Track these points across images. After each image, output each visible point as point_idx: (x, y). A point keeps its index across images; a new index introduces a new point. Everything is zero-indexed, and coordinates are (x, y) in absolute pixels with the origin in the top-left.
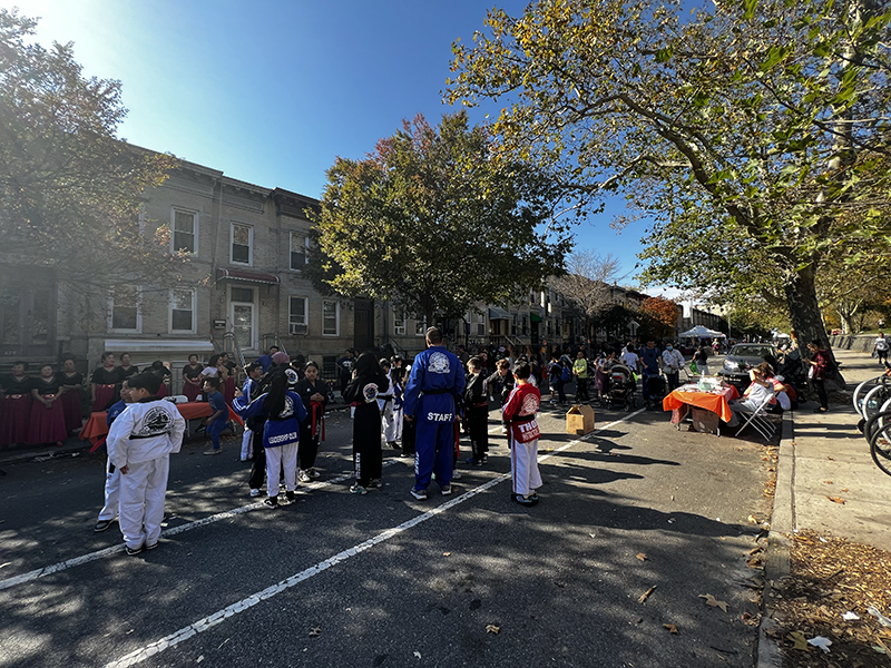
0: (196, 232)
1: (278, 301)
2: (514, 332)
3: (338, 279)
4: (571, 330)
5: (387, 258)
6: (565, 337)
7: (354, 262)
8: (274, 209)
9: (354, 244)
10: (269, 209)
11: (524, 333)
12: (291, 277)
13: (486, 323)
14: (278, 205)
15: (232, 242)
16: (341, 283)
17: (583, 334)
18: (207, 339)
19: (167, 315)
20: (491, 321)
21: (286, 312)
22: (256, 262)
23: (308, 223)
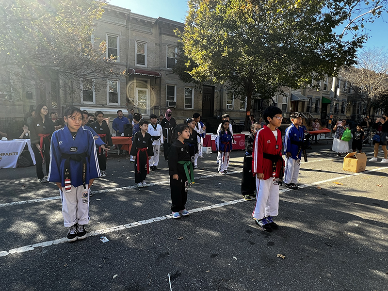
0: (118, 48)
1: (160, 87)
2: (308, 110)
3: (194, 71)
4: (354, 110)
5: (225, 54)
6: (348, 115)
7: (204, 59)
8: (158, 31)
9: (205, 47)
10: (155, 31)
11: (316, 111)
12: (167, 73)
13: (288, 104)
14: (160, 28)
15: (136, 53)
16: (196, 73)
17: (364, 114)
18: (125, 108)
19: (106, 94)
20: (292, 102)
21: (164, 94)
22: (149, 64)
23: (177, 39)
